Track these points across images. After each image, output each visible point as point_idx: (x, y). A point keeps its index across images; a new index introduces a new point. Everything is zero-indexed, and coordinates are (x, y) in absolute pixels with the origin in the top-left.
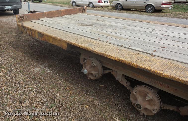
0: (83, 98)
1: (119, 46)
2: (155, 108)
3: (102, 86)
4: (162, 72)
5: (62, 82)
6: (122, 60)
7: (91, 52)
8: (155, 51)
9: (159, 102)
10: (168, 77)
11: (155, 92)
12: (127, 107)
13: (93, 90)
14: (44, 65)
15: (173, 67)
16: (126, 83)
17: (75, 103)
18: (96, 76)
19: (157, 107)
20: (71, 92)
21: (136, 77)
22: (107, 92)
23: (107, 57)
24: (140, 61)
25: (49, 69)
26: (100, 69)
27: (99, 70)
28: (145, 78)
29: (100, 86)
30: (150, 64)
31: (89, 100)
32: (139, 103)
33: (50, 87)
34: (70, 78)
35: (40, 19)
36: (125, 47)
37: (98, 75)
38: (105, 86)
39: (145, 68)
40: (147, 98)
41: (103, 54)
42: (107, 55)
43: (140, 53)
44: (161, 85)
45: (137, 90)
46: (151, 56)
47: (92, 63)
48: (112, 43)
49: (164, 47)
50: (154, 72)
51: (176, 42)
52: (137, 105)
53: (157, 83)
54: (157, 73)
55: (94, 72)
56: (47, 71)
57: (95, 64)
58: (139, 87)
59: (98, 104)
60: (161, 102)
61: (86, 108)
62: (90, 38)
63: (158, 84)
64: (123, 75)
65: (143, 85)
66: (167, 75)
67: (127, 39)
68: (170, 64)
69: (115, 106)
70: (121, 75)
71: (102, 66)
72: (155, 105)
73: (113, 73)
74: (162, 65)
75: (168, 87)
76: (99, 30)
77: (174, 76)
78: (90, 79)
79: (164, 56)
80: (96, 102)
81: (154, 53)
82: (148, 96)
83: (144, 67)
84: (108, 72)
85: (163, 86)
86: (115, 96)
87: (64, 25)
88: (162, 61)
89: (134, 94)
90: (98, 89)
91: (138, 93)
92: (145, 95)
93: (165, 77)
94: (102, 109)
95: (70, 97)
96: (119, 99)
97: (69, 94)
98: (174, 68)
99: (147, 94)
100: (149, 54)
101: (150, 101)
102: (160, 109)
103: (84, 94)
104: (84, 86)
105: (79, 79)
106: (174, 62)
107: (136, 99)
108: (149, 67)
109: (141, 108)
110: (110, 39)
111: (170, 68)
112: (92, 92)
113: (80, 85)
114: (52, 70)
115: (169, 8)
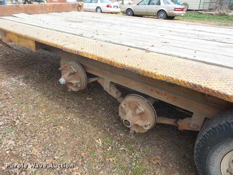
0: (60, 117)
1: (106, 41)
2: (148, 123)
3: (89, 99)
4: (154, 71)
5: (37, 97)
6: (102, 58)
7: (63, 50)
8: (153, 46)
9: (152, 116)
10: (162, 78)
11: (149, 102)
12: (116, 124)
13: (76, 105)
14: (18, 77)
15: (172, 64)
16: (116, 93)
17: (47, 123)
18: (77, 87)
19: (150, 122)
20: (44, 110)
21: (127, 84)
22: (94, 107)
23: (83, 55)
24: (127, 58)
25: (23, 81)
26: (83, 76)
27: (80, 78)
28: (137, 85)
29: (88, 99)
30: (141, 61)
31: (67, 118)
32: (127, 118)
33: (16, 104)
34: (49, 92)
35: (13, 15)
36: (114, 43)
37: (80, 84)
38: (93, 99)
39: (131, 68)
40: (138, 111)
41: (78, 52)
42: (83, 52)
43: (131, 49)
44: (158, 93)
45: (126, 101)
46: (146, 52)
47: (71, 68)
48: (97, 39)
49: (166, 41)
50: (144, 72)
51: (182, 37)
52: (125, 121)
53: (152, 90)
54: (148, 73)
55: (74, 82)
56: (19, 84)
57: (74, 70)
58: (129, 97)
59: (78, 123)
60: (155, 115)
61: (59, 130)
62: (70, 33)
63: (154, 92)
64: (111, 82)
65: (134, 95)
66: (161, 75)
67: (121, 34)
68: (169, 61)
69: (100, 124)
70: (109, 81)
71: (86, 72)
72: (148, 119)
73: (100, 81)
74: (157, 62)
75: (166, 95)
76: (88, 27)
77: (170, 76)
78: (71, 91)
79: (163, 52)
80: (76, 120)
81: (151, 49)
82: (139, 109)
83: (130, 65)
84: (94, 80)
85: (159, 94)
86: (104, 111)
87: (44, 21)
88: (158, 57)
89: (122, 107)
90: (84, 103)
91: (127, 105)
92: (136, 108)
93: (158, 78)
94: (82, 130)
95: (41, 116)
96: (108, 114)
97: (41, 113)
98: (174, 66)
99: (138, 106)
100: (144, 49)
101: (142, 114)
102: (154, 124)
103: (63, 111)
104: (66, 101)
105: (62, 93)
106: (174, 58)
107: (125, 114)
108: (137, 66)
109: (130, 125)
110: (97, 34)
111: (168, 65)
112: (74, 107)
113: (60, 100)
114: (26, 83)
115: (181, 14)
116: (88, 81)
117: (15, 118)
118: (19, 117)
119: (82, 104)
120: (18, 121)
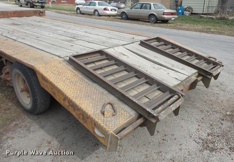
115: (171, 18)
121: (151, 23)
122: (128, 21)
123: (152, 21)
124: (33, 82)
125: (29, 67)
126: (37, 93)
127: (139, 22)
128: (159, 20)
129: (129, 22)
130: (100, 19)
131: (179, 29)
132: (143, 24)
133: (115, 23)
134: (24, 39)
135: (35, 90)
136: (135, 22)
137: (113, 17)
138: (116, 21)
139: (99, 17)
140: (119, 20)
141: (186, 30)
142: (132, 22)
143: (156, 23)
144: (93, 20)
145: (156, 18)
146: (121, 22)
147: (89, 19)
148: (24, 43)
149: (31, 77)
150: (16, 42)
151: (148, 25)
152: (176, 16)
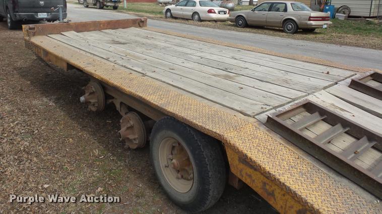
0: (74, 133)
5: (61, 116)
7: (83, 71)
14: (50, 98)
18: (94, 106)
20: (62, 126)
25: (54, 102)
26: (101, 96)
27: (98, 97)
33: (40, 120)
35: (62, 33)
41: (91, 73)
55: (92, 101)
56: (49, 103)
57: (94, 89)
59: (87, 138)
64: (122, 103)
70: (120, 101)
71: (103, 93)
73: (114, 102)
78: (90, 110)
103: (78, 129)
112: (90, 127)
113: (81, 120)
114: (56, 103)
115: (322, 25)
116: (106, 102)
117: (35, 129)
118: (39, 129)
119: (98, 125)
120: (37, 131)
121: (287, 33)
122: (248, 30)
123: (288, 30)
124: (206, 160)
125: (209, 134)
126: (210, 180)
127: (267, 31)
128: (300, 29)
129: (249, 32)
130: (203, 26)
131: (341, 44)
132: (275, 35)
133: (229, 32)
134: (155, 72)
135: (208, 174)
136: (260, 31)
137: (221, 23)
138: (229, 30)
139: (200, 23)
140: (233, 27)
141: (353, 46)
142: (255, 30)
143: (296, 32)
144: (193, 27)
145: (296, 26)
146: (237, 31)
147: (187, 26)
148: (162, 81)
149: (203, 150)
150: (146, 77)
151: (283, 36)
152: (329, 22)
